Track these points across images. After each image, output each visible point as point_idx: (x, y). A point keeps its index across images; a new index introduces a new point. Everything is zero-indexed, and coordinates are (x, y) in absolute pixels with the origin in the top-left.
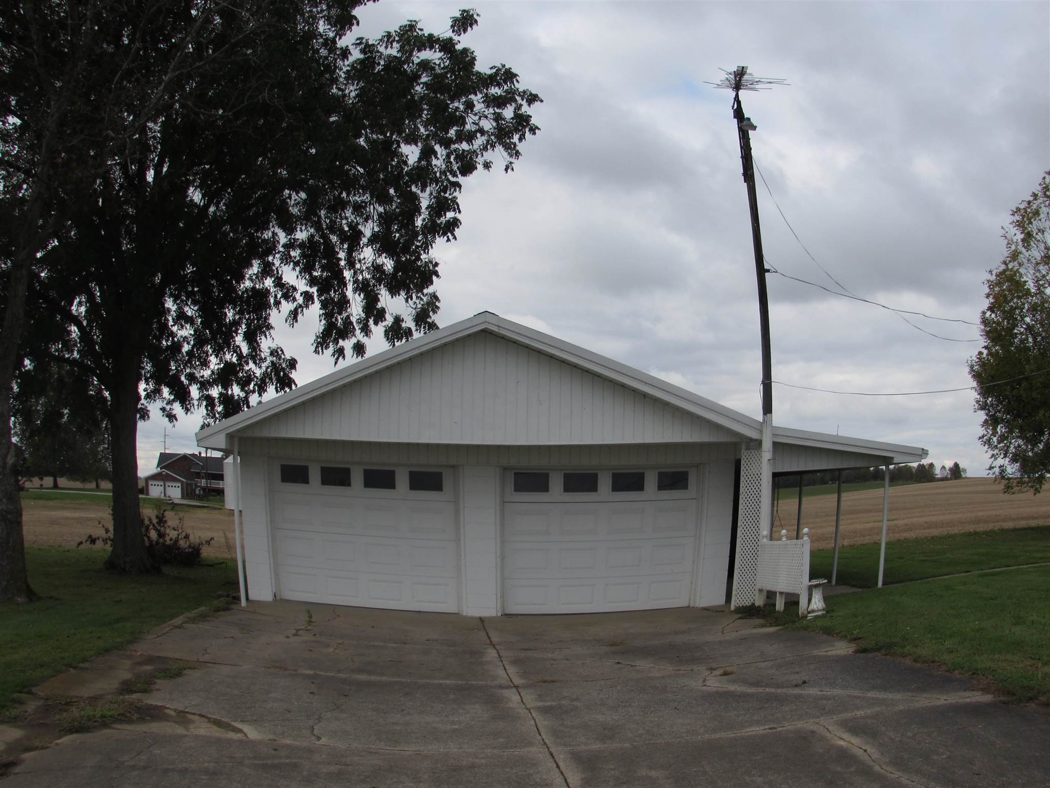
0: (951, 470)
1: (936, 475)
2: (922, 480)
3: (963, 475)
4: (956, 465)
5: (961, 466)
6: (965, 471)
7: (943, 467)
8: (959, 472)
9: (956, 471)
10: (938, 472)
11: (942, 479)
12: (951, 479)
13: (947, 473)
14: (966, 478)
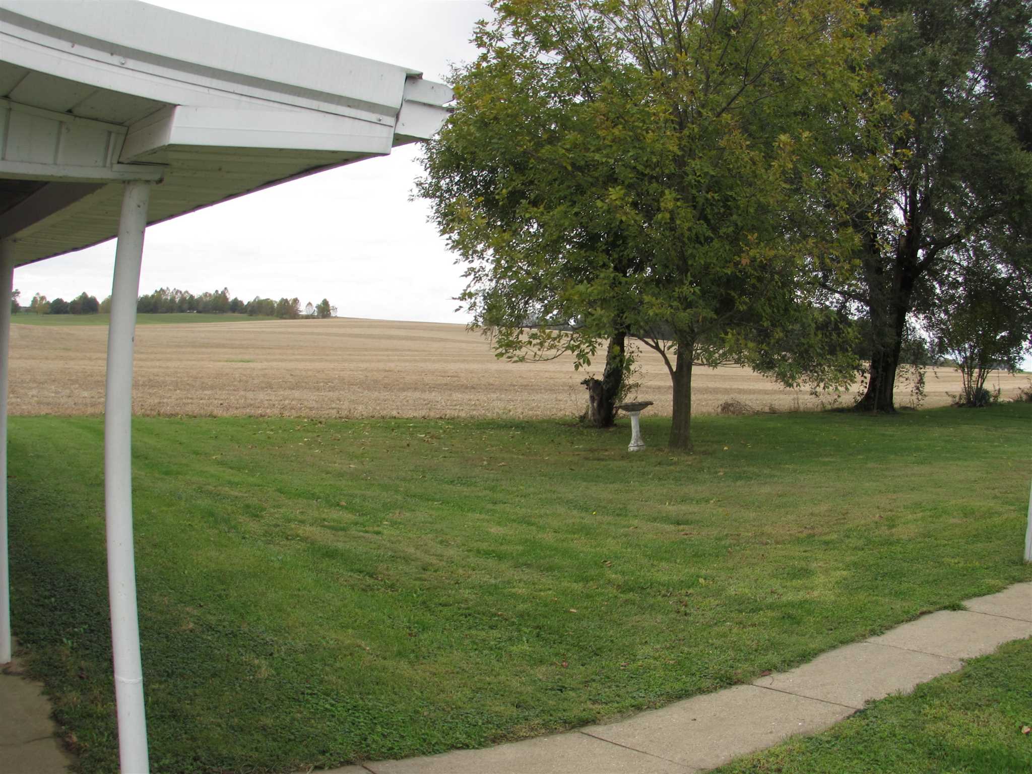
0: (318, 307)
1: (300, 311)
2: (284, 316)
3: (333, 314)
4: (325, 303)
5: (331, 304)
6: (335, 309)
7: (310, 304)
8: (329, 311)
9: (324, 310)
10: (303, 309)
11: (307, 317)
12: (317, 317)
13: (314, 310)
14: (336, 317)
